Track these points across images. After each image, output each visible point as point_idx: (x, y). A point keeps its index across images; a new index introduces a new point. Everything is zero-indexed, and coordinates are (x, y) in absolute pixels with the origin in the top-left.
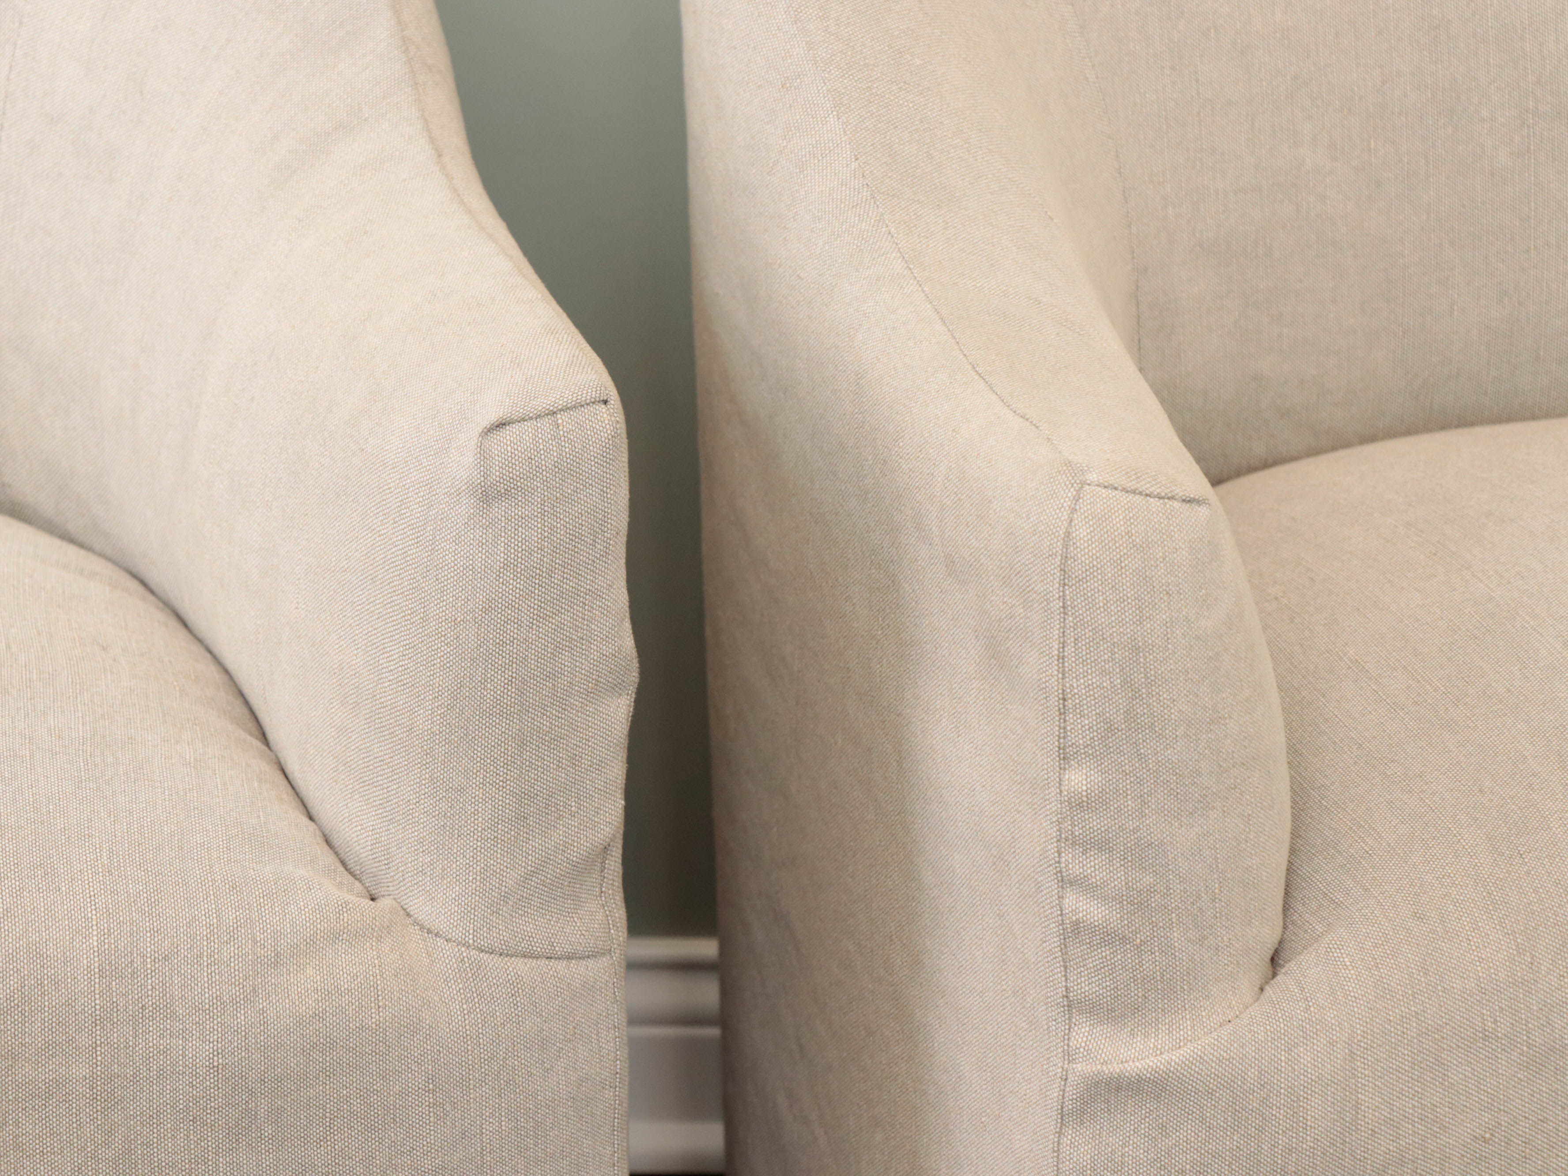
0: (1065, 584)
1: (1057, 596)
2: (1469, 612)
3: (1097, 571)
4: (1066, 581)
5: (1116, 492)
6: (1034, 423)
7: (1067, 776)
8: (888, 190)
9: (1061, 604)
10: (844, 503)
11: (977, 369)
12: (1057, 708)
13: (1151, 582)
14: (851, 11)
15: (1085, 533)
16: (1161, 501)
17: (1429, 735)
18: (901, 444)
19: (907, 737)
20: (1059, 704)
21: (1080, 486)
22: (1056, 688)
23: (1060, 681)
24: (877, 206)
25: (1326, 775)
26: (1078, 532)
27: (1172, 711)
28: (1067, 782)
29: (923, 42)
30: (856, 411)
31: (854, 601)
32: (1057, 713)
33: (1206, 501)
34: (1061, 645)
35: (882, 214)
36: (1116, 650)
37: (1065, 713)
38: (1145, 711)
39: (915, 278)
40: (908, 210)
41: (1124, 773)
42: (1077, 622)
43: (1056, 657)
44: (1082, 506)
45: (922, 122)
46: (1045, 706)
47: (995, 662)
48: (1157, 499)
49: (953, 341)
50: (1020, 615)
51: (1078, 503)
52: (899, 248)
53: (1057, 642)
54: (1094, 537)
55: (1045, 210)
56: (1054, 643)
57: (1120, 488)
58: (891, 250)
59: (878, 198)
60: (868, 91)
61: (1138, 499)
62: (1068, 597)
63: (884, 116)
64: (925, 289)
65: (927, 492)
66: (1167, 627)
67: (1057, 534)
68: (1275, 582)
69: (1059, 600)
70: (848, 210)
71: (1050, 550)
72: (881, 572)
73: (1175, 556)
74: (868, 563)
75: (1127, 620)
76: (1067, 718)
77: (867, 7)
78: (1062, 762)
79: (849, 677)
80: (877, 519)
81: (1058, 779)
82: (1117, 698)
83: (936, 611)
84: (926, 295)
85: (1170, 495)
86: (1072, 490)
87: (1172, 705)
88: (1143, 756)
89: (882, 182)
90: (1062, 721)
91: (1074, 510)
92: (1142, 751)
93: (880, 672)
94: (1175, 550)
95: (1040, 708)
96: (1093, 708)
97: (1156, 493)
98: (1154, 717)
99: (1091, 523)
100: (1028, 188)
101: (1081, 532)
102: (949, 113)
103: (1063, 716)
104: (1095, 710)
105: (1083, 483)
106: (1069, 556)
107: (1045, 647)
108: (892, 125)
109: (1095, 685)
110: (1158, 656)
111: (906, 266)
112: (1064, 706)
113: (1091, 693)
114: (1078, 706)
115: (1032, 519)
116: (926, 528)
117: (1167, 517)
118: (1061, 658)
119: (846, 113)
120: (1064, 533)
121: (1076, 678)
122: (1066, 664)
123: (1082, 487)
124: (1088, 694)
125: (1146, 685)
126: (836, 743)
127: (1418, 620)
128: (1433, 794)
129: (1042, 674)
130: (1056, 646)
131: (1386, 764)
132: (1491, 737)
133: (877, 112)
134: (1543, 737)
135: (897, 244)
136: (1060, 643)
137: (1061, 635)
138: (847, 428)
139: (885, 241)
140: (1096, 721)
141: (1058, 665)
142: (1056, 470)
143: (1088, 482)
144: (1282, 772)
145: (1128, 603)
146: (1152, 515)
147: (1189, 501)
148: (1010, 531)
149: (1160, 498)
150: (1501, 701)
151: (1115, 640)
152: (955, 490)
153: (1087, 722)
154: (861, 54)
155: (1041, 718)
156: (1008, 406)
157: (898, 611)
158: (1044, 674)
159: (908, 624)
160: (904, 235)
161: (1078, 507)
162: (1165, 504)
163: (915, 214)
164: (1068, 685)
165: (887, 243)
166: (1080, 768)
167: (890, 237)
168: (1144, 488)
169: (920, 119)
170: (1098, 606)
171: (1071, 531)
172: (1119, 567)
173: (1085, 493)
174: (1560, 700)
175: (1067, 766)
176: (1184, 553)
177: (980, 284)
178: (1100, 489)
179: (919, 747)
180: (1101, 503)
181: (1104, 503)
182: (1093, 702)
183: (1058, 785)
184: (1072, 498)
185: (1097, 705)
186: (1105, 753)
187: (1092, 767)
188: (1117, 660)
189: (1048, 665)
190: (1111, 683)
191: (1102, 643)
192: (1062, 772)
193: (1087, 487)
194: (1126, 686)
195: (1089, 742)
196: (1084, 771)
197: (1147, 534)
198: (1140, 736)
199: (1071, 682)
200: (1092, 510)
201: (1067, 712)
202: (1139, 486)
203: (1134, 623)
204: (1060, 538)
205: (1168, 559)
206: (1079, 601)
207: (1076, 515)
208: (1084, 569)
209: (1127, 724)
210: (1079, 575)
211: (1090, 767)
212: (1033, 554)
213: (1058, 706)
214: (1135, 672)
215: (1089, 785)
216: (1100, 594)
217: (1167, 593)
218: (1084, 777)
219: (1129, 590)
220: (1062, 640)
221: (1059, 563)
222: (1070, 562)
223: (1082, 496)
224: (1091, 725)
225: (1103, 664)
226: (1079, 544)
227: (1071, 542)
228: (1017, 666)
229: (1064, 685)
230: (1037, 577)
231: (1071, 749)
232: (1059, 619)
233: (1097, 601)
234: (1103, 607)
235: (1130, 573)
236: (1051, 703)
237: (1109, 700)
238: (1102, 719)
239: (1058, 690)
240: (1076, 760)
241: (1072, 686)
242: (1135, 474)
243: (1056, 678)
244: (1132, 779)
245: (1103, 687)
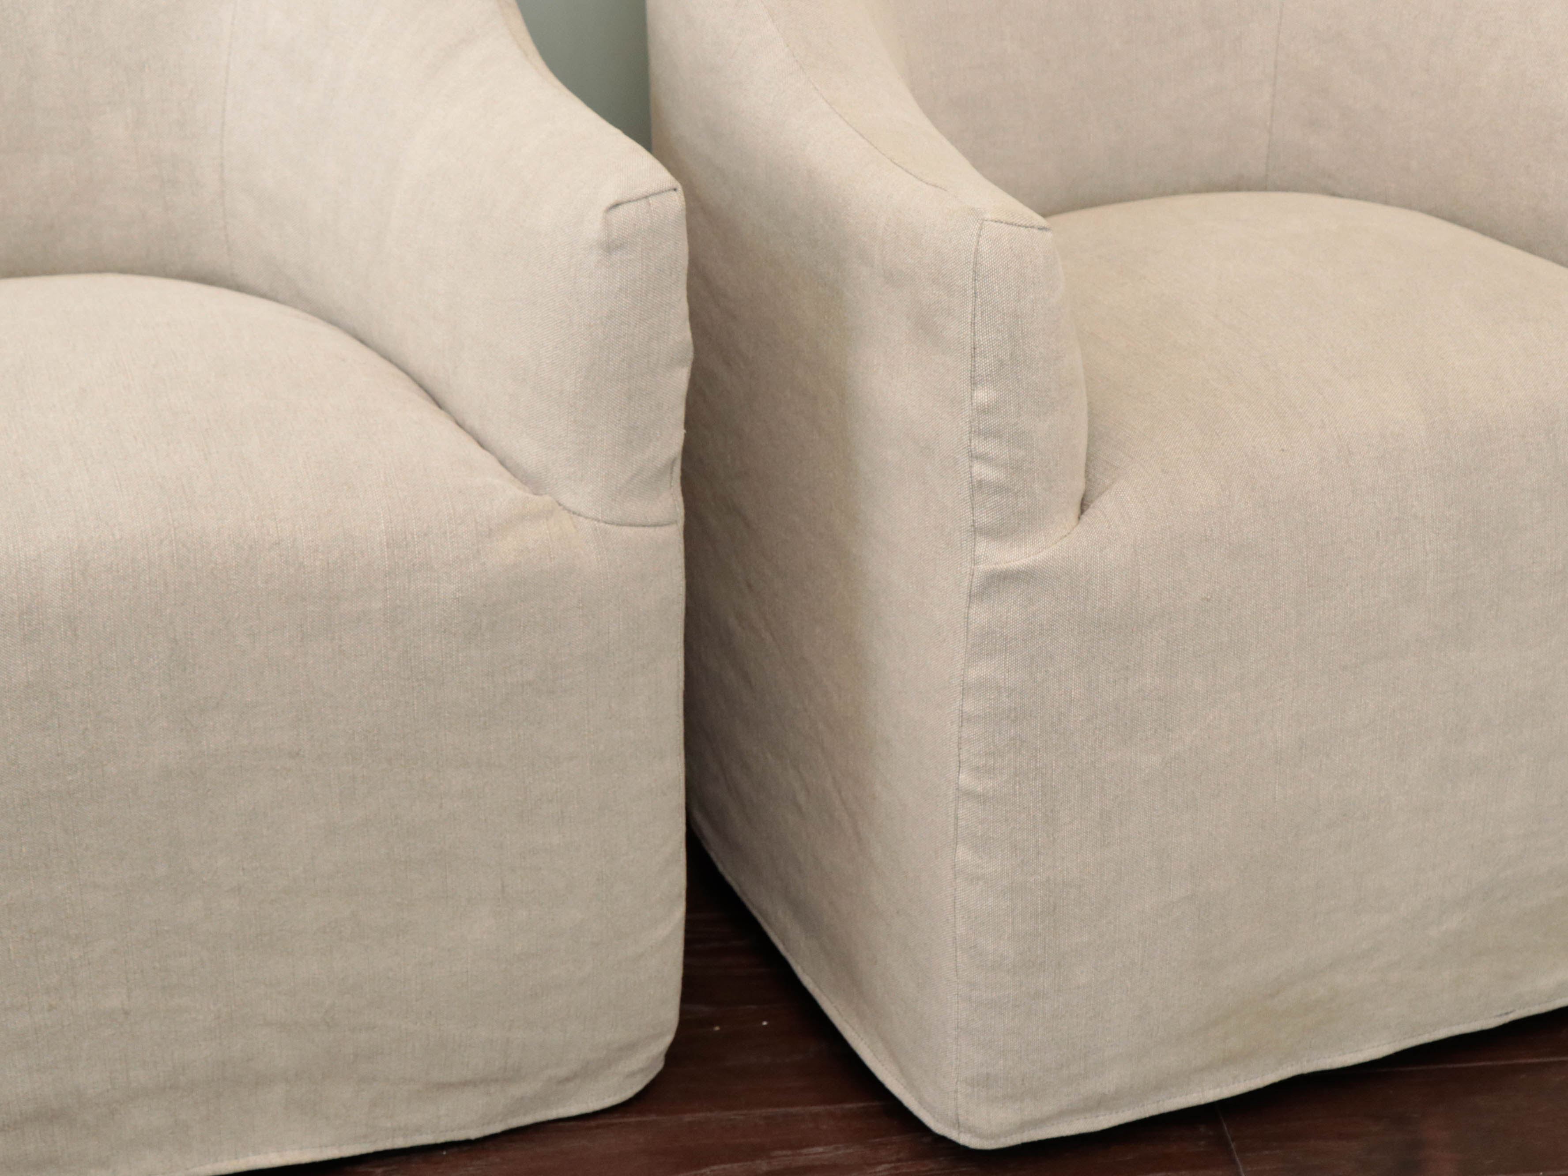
0: (975, 280)
1: (971, 286)
3: (994, 271)
4: (976, 278)
5: (1002, 224)
7: (975, 394)
9: (973, 291)
11: (894, 162)
12: (970, 354)
13: (1024, 276)
15: (987, 249)
16: (1027, 229)
21: (981, 221)
22: (969, 342)
23: (972, 337)
26: (982, 249)
27: (1036, 352)
28: (976, 398)
32: (970, 357)
34: (973, 316)
36: (1005, 317)
37: (975, 357)
38: (1021, 353)
39: (837, 113)
40: (824, 75)
41: (1009, 391)
42: (983, 301)
43: (970, 324)
44: (984, 233)
46: (963, 353)
47: (922, 331)
49: (872, 146)
50: (944, 300)
51: (982, 232)
52: (823, 97)
53: (971, 314)
54: (992, 251)
56: (969, 315)
57: (1004, 222)
59: (805, 68)
61: (1014, 228)
62: (977, 287)
63: (800, 20)
64: (845, 119)
66: (1033, 303)
67: (970, 250)
69: (972, 289)
71: (965, 260)
73: (1037, 261)
75: (1012, 299)
76: (976, 360)
78: (973, 386)
81: (970, 396)
82: (1006, 346)
84: (847, 122)
85: (1031, 225)
86: (977, 224)
87: (1036, 349)
88: (1019, 380)
89: (805, 59)
90: (973, 361)
91: (979, 236)
92: (1019, 377)
94: (1036, 258)
95: (959, 355)
96: (992, 352)
97: (1023, 224)
98: (1026, 356)
99: (990, 243)
101: (985, 248)
103: (973, 359)
104: (993, 354)
105: (983, 220)
106: (978, 263)
107: (963, 317)
108: (805, 25)
109: (993, 339)
110: (1029, 320)
111: (829, 107)
112: (975, 352)
113: (991, 343)
114: (982, 352)
115: (953, 243)
117: (1031, 238)
118: (973, 324)
120: (975, 249)
121: (982, 335)
122: (976, 327)
123: (983, 222)
124: (989, 344)
125: (1022, 338)
129: (960, 334)
130: (970, 317)
135: (821, 94)
136: (972, 314)
137: (973, 310)
140: (993, 360)
141: (971, 328)
142: (967, 213)
143: (985, 218)
145: (1012, 289)
146: (1023, 237)
147: (1042, 229)
148: (938, 251)
149: (1027, 227)
151: (1005, 311)
152: (894, 231)
153: (988, 361)
155: (960, 360)
156: (921, 180)
158: (962, 334)
161: (982, 234)
162: (1029, 231)
164: (977, 340)
166: (983, 389)
168: (1017, 222)
170: (995, 291)
171: (978, 248)
172: (1007, 268)
173: (985, 226)
175: (975, 388)
176: (1041, 259)
178: (992, 223)
180: (995, 231)
182: (992, 349)
183: (970, 399)
184: (978, 229)
185: (994, 351)
186: (999, 379)
187: (991, 388)
188: (1006, 323)
189: (964, 329)
190: (1002, 337)
191: (997, 313)
192: (973, 392)
193: (985, 222)
194: (1011, 339)
195: (989, 373)
196: (986, 391)
197: (1021, 248)
198: (1019, 368)
199: (979, 338)
200: (990, 235)
201: (976, 356)
202: (1014, 220)
203: (1015, 301)
204: (972, 252)
205: (1033, 263)
206: (984, 289)
207: (981, 239)
208: (987, 270)
209: (1011, 361)
210: (984, 274)
211: (989, 388)
212: (955, 263)
213: (971, 352)
214: (1016, 330)
215: (989, 399)
216: (996, 284)
217: (1033, 283)
218: (986, 394)
219: (1012, 281)
220: (973, 313)
221: (972, 267)
222: (978, 266)
223: (983, 227)
224: (990, 363)
225: (998, 326)
226: (983, 255)
227: (979, 255)
228: (941, 332)
229: (974, 340)
230: (957, 277)
231: (978, 377)
232: (972, 301)
233: (994, 288)
234: (998, 292)
235: (1013, 272)
236: (966, 350)
237: (1001, 347)
238: (997, 359)
239: (971, 343)
240: (981, 384)
241: (979, 340)
242: (1011, 214)
243: (970, 336)
244: (1014, 394)
245: (998, 340)
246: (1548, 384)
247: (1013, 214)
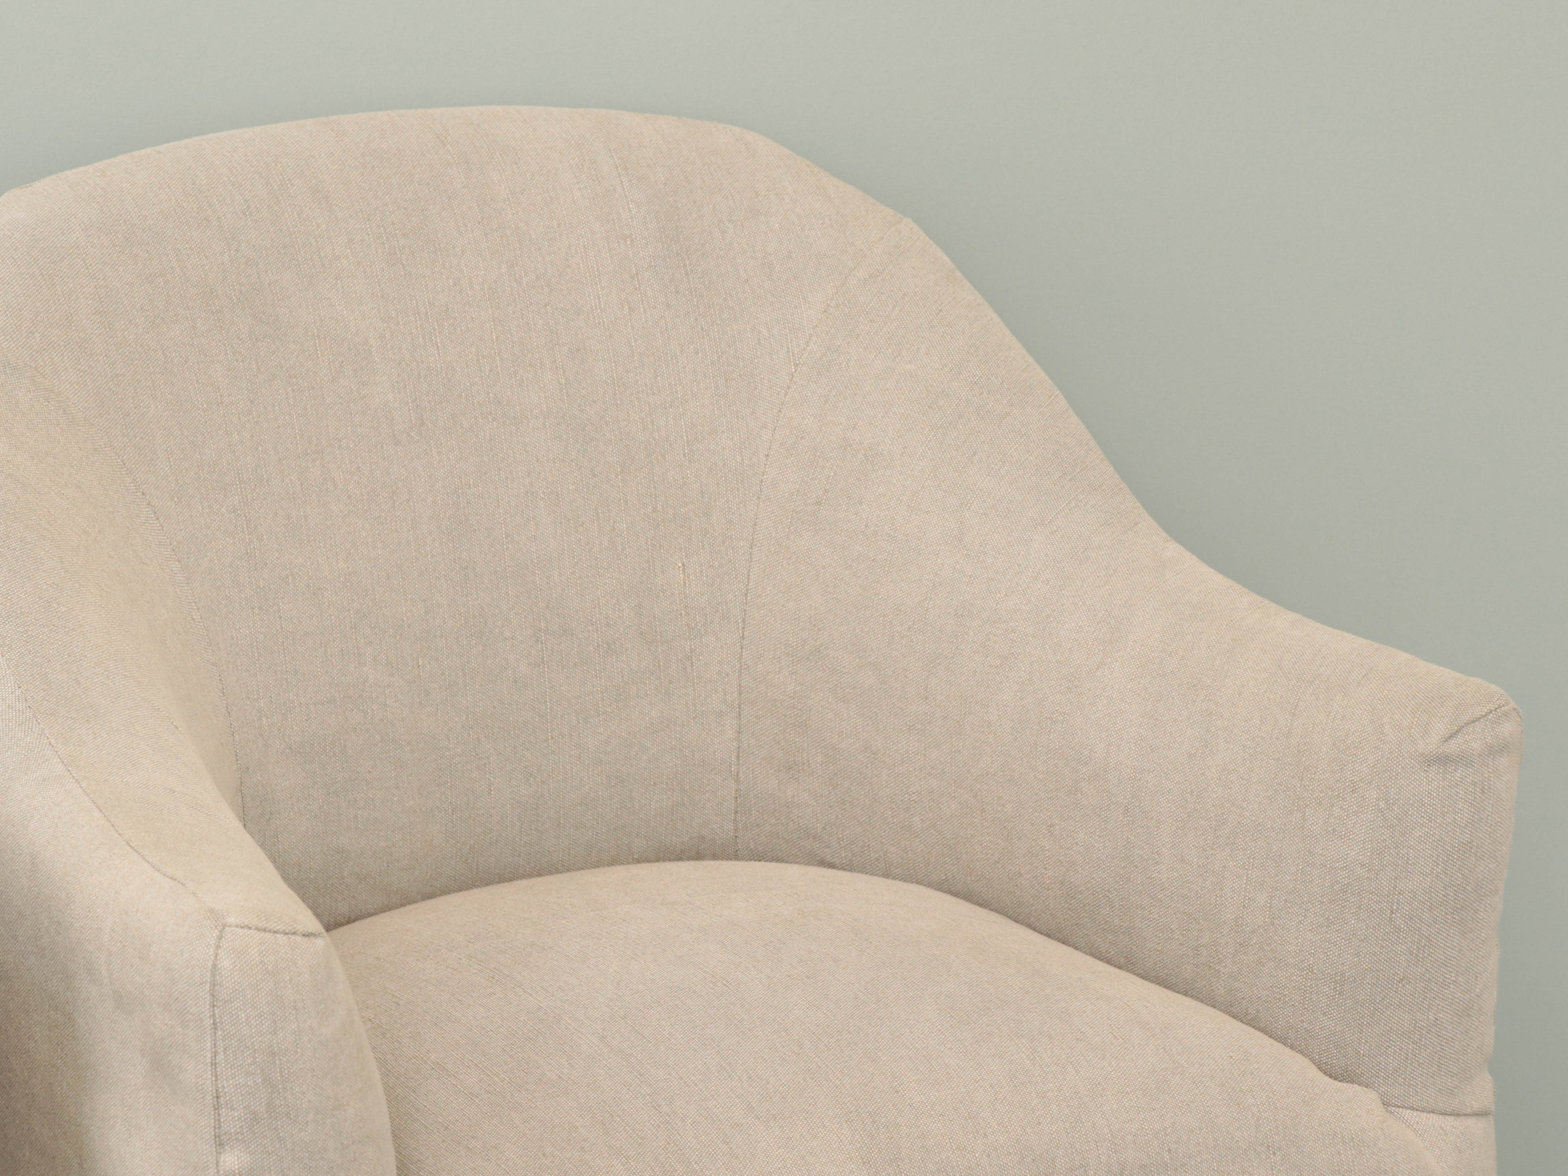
0: (214, 1006)
1: (208, 1015)
2: (524, 1020)
3: (239, 994)
4: (215, 1003)
5: (251, 931)
6: (181, 882)
7: (222, 1159)
8: (47, 710)
9: (212, 1022)
10: (24, 961)
11: (131, 844)
12: (212, 1105)
13: (281, 1000)
14: (7, 571)
15: (228, 965)
16: (286, 936)
17: (500, 1116)
18: (73, 907)
19: (87, 1142)
20: (214, 1101)
21: (222, 927)
22: (210, 1089)
23: (214, 1083)
24: (39, 724)
25: (420, 1152)
26: (222, 964)
27: (303, 1101)
28: (222, 1164)
29: (66, 593)
30: (32, 885)
31: (36, 1038)
32: (213, 1109)
33: (321, 935)
34: (213, 1055)
35: (43, 730)
36: (257, 1055)
37: (218, 1108)
38: (282, 1103)
39: (74, 777)
40: (64, 725)
41: (267, 1154)
42: (225, 1035)
43: (209, 1065)
44: (224, 943)
45: (70, 656)
46: (202, 1104)
47: (159, 1074)
48: (282, 935)
49: (109, 824)
50: (178, 1033)
51: (221, 941)
52: (59, 755)
53: (210, 1052)
54: (235, 967)
55: (172, 721)
56: (207, 1054)
57: (253, 928)
58: (53, 757)
59: (39, 717)
60: (25, 634)
61: (268, 936)
62: (217, 1016)
63: (39, 653)
64: (82, 785)
65: (97, 943)
66: (296, 1035)
67: (206, 966)
68: (368, 1008)
69: (210, 1019)
70: (15, 728)
71: (201, 979)
72: (59, 1012)
73: (299, 978)
74: (47, 1007)
75: (265, 1031)
76: (221, 1112)
77: (20, 568)
78: (218, 1147)
79: (34, 1101)
80: (53, 970)
81: (215, 1162)
82: (259, 1093)
83: (106, 1039)
84: (84, 790)
85: (292, 931)
86: (216, 931)
87: (303, 1097)
88: (281, 1139)
89: (41, 704)
90: (216, 1115)
91: (218, 947)
92: (281, 1135)
93: (61, 1093)
94: (298, 974)
95: (198, 1106)
96: (241, 1103)
97: (281, 930)
98: (289, 1107)
99: (232, 956)
100: (157, 704)
101: (225, 963)
102: (90, 648)
103: (217, 1111)
104: (242, 1104)
105: (224, 925)
106: (216, 983)
107: (200, 1056)
108: (46, 659)
109: (241, 1085)
110: (290, 1059)
111: (65, 768)
112: (218, 1103)
113: (239, 1091)
114: (228, 1102)
115: (185, 956)
116: (97, 972)
117: (291, 949)
118: (214, 1065)
119: (9, 651)
120: (212, 965)
121: (226, 1080)
122: (218, 1069)
123: (224, 929)
124: (236, 1092)
125: (282, 1082)
126: (24, 1156)
127: (484, 1029)
128: (507, 1160)
129: (198, 1078)
130: (210, 1056)
131: (468, 1140)
132: (549, 1113)
133: (33, 649)
134: (589, 1111)
135: (56, 752)
136: (212, 1053)
137: (213, 1046)
138: (25, 900)
139: (47, 750)
140: (243, 1112)
141: (211, 1071)
142: (202, 916)
143: (228, 924)
144: (389, 1146)
145: (265, 1018)
146: (280, 947)
147: (308, 935)
148: (167, 967)
149: (286, 934)
150: (554, 1086)
151: (256, 1048)
152: (120, 939)
153: (236, 1114)
154: (18, 605)
155: (200, 1114)
156: (159, 871)
157: (74, 1043)
158: (200, 1079)
159: (83, 1052)
160: (62, 745)
161: (221, 945)
162: (289, 938)
163: (70, 728)
164: (220, 1086)
165: (49, 752)
166: (233, 1152)
167: (51, 747)
168: (272, 927)
169: (68, 654)
170: (241, 1021)
171: (216, 963)
172: (256, 990)
173: (226, 933)
174: (600, 1081)
175: (222, 1151)
176: (306, 976)
177: (126, 780)
178: (237, 929)
179: (97, 1149)
180: (239, 940)
181: (241, 940)
182: (240, 1098)
183: (215, 1166)
184: (216, 938)
185: (244, 1101)
186: (252, 1139)
187: (242, 1150)
188: (258, 1064)
189: (203, 1071)
190: (255, 1081)
191: (245, 1050)
192: (218, 1155)
193: (227, 928)
194: (266, 1084)
195: (238, 1131)
196: (236, 1154)
197: (276, 962)
198: (279, 1123)
199: (222, 1084)
200: (233, 946)
201: (220, 1107)
202: (268, 925)
203: (270, 1033)
204: (208, 970)
205: (293, 981)
206: (226, 1018)
207: (220, 952)
208: (228, 993)
209: (267, 1114)
210: (225, 998)
211: (240, 1150)
212: (187, 984)
213: (213, 1103)
214: (272, 1072)
215: (240, 1165)
216: (243, 1011)
217: (295, 1008)
218: (236, 1158)
219: (265, 1007)
220: (213, 1050)
221: (208, 989)
222: (216, 988)
223: (223, 935)
224: (239, 1116)
225: (247, 1067)
226: (223, 973)
227: (217, 973)
228: (177, 1075)
229: (217, 1086)
230: (190, 1002)
231: (224, 1136)
232: (211, 1034)
233: (240, 1017)
234: (245, 1022)
235: (265, 994)
236: (207, 1101)
237: (253, 1095)
238: (248, 1111)
239: (212, 1090)
240: (229, 1146)
241: (223, 1086)
242: (265, 916)
243: (210, 1081)
244: (274, 1158)
245: (248, 1086)
246: (1039, 1124)
247: (267, 917)
